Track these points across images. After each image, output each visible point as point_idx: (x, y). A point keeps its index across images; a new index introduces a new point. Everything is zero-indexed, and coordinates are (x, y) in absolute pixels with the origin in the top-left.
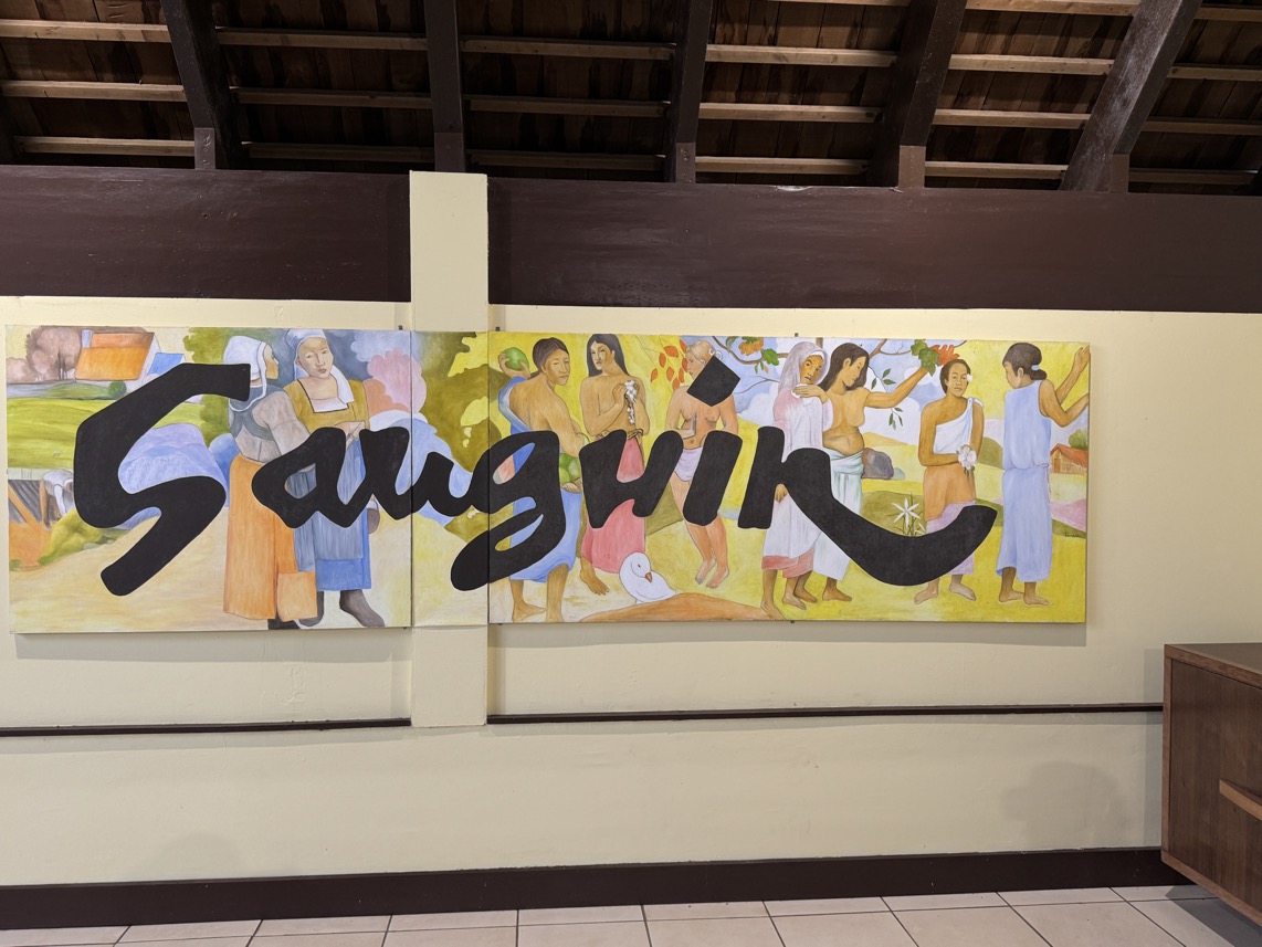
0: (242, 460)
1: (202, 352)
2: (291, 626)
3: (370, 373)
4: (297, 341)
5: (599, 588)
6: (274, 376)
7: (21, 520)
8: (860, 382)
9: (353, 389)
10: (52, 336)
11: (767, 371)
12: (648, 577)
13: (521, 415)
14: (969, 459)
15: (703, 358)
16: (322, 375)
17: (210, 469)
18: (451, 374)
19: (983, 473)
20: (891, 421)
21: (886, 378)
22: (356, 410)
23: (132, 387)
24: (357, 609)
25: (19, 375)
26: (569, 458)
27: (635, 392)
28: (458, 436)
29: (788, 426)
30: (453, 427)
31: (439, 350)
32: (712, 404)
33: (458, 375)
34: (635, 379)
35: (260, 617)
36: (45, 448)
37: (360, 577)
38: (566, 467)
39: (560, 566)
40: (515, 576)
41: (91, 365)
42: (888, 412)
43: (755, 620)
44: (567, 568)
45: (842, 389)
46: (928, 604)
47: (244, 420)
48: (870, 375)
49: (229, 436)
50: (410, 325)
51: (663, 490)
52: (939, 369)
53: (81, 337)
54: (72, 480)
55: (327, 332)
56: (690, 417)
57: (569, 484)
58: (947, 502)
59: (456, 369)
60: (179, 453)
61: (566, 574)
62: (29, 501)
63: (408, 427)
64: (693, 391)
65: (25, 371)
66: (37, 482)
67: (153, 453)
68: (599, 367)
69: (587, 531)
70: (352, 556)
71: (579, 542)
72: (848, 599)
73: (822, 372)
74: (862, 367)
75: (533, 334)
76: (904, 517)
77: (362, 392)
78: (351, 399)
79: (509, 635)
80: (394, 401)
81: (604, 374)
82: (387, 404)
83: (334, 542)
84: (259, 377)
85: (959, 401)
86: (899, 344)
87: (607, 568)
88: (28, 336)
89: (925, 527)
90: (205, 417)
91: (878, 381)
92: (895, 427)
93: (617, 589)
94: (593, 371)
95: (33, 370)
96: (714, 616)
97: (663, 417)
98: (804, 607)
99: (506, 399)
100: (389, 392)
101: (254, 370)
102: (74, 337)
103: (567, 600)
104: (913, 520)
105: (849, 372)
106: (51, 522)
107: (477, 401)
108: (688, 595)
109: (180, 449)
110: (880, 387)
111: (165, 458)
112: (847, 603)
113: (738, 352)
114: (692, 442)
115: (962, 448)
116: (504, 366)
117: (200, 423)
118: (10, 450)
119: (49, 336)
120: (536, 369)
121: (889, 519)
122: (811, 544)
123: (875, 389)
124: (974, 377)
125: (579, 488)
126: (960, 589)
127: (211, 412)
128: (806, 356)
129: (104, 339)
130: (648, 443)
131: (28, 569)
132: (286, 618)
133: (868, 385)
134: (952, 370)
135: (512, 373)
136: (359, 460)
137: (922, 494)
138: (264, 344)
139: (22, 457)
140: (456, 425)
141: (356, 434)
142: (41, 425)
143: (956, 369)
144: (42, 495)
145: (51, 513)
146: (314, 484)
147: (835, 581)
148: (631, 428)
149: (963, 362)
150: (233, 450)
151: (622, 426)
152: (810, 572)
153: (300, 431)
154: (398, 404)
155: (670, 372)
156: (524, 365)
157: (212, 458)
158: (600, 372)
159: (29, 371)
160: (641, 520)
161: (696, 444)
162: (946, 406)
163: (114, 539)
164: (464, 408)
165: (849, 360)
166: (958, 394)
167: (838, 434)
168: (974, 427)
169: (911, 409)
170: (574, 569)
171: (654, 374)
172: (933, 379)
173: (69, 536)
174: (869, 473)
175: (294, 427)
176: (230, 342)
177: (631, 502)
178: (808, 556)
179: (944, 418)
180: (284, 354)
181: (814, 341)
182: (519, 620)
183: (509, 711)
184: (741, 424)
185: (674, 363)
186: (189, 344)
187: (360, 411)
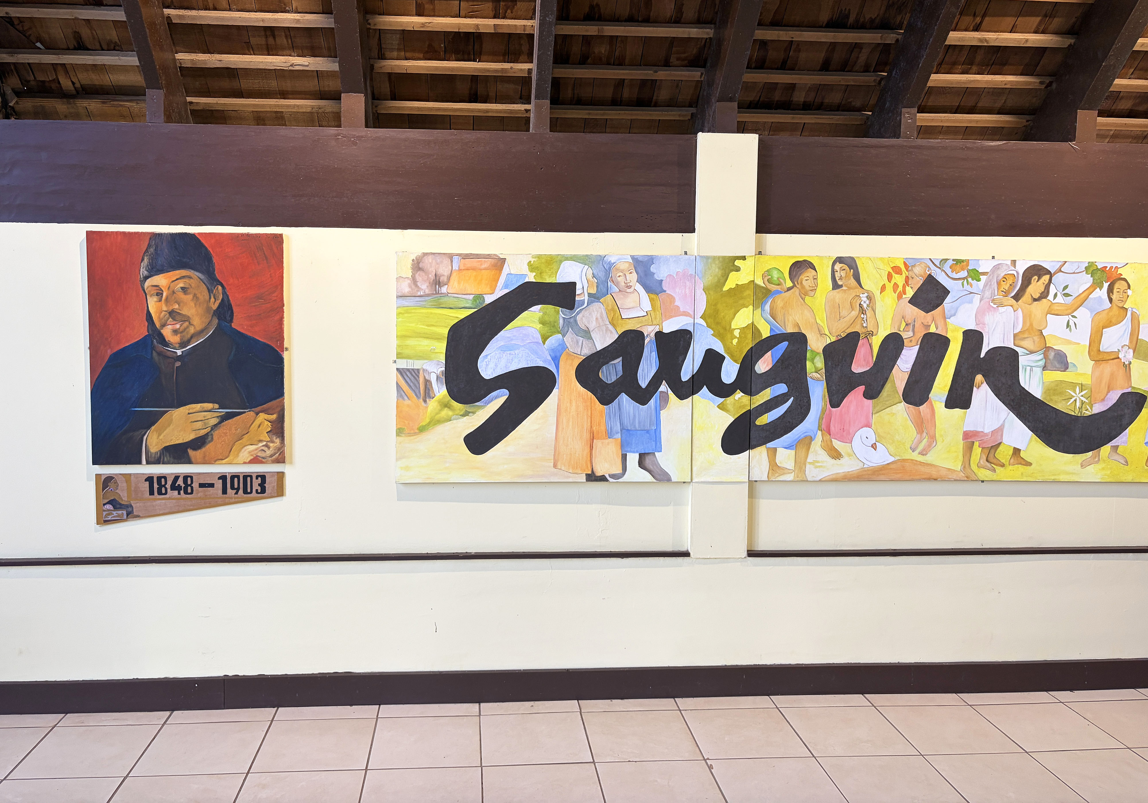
0: (569, 355)
1: (541, 273)
2: (603, 479)
3: (664, 289)
4: (611, 265)
5: (836, 455)
6: (593, 291)
7: (406, 398)
8: (1044, 295)
9: (651, 300)
10: (430, 261)
11: (971, 286)
12: (874, 446)
13: (778, 319)
14: (1127, 355)
15: (922, 276)
16: (628, 290)
17: (545, 361)
18: (726, 288)
19: (1138, 367)
20: (1068, 325)
21: (1064, 292)
22: (653, 316)
23: (489, 299)
24: (651, 467)
25: (406, 290)
26: (815, 353)
27: (868, 302)
28: (729, 336)
29: (987, 329)
30: (725, 329)
31: (717, 270)
32: (927, 312)
33: (731, 289)
34: (868, 291)
35: (580, 472)
36: (425, 345)
37: (654, 443)
38: (812, 360)
39: (806, 437)
40: (770, 445)
41: (459, 283)
42: (1066, 318)
43: (955, 480)
44: (811, 439)
45: (1030, 300)
46: (1091, 468)
47: (571, 324)
48: (1052, 290)
49: (560, 336)
50: (694, 251)
51: (887, 379)
52: (1106, 285)
53: (452, 262)
54: (444, 369)
55: (633, 257)
56: (910, 322)
57: (814, 374)
58: (1109, 389)
59: (730, 284)
60: (523, 349)
61: (810, 443)
62: (412, 384)
63: (691, 329)
64: (913, 301)
65: (410, 287)
66: (418, 370)
67: (504, 349)
68: (840, 283)
69: (828, 410)
70: (647, 427)
71: (821, 419)
72: (1029, 464)
73: (1015, 287)
74: (1046, 283)
75: (790, 257)
76: (1075, 400)
77: (658, 303)
78: (649, 308)
79: (762, 489)
80: (681, 310)
81: (844, 288)
82: (677, 312)
83: (634, 416)
84: (582, 294)
85: (1122, 310)
86: (1076, 266)
87: (842, 440)
88: (413, 260)
89: (1092, 409)
90: (543, 322)
91: (1059, 294)
92: (1070, 330)
93: (849, 455)
94: (836, 286)
95: (417, 286)
96: (924, 477)
97: (889, 322)
98: (994, 470)
99: (767, 307)
100: (678, 303)
101: (579, 286)
102: (447, 261)
103: (810, 463)
104: (1083, 403)
105: (1036, 287)
106: (427, 400)
107: (745, 309)
108: (904, 460)
109: (523, 346)
110: (1060, 299)
111: (512, 352)
112: (1028, 467)
113: (949, 271)
114: (911, 341)
115: (1122, 347)
116: (766, 282)
117: (539, 326)
118: (399, 346)
119: (429, 259)
120: (791, 285)
121: (1064, 402)
122: (1001, 422)
123: (1056, 301)
124: (1133, 292)
125: (822, 377)
126: (1116, 457)
127: (547, 318)
128: (1002, 275)
129: (469, 262)
130: (876, 342)
131: (410, 435)
132: (599, 473)
133: (1051, 297)
134: (1116, 286)
135: (773, 287)
136: (654, 355)
137: (1090, 383)
138: (586, 267)
139: (406, 352)
140: (728, 328)
141: (653, 335)
142: (422, 327)
143: (1119, 286)
144: (421, 380)
145: (428, 394)
146: (620, 373)
147: (1019, 450)
148: (864, 330)
149: (1125, 280)
150: (563, 347)
151: (857, 328)
152: (1000, 443)
153: (611, 332)
154: (684, 312)
155: (896, 286)
156: (782, 281)
157: (547, 353)
158: (841, 286)
159: (413, 287)
160: (870, 402)
161: (913, 343)
162: (1111, 314)
163: (474, 413)
164: (735, 315)
165: (1036, 277)
166: (1121, 305)
167: (1026, 336)
168: (1132, 331)
169: (1084, 316)
170: (816, 439)
171: (883, 288)
172: (1102, 293)
173: (441, 410)
174: (1049, 366)
175: (607, 329)
176: (562, 266)
177: (862, 388)
178: (1000, 430)
179: (1109, 324)
180: (601, 275)
181: (1009, 263)
182: (772, 479)
183: (762, 546)
184: (950, 327)
185: (899, 280)
186: (532, 267)
187: (656, 318)
